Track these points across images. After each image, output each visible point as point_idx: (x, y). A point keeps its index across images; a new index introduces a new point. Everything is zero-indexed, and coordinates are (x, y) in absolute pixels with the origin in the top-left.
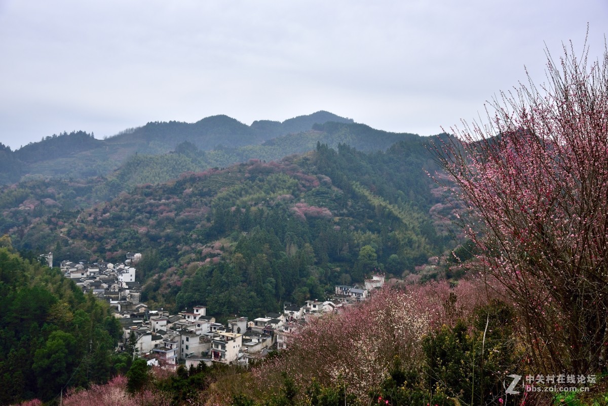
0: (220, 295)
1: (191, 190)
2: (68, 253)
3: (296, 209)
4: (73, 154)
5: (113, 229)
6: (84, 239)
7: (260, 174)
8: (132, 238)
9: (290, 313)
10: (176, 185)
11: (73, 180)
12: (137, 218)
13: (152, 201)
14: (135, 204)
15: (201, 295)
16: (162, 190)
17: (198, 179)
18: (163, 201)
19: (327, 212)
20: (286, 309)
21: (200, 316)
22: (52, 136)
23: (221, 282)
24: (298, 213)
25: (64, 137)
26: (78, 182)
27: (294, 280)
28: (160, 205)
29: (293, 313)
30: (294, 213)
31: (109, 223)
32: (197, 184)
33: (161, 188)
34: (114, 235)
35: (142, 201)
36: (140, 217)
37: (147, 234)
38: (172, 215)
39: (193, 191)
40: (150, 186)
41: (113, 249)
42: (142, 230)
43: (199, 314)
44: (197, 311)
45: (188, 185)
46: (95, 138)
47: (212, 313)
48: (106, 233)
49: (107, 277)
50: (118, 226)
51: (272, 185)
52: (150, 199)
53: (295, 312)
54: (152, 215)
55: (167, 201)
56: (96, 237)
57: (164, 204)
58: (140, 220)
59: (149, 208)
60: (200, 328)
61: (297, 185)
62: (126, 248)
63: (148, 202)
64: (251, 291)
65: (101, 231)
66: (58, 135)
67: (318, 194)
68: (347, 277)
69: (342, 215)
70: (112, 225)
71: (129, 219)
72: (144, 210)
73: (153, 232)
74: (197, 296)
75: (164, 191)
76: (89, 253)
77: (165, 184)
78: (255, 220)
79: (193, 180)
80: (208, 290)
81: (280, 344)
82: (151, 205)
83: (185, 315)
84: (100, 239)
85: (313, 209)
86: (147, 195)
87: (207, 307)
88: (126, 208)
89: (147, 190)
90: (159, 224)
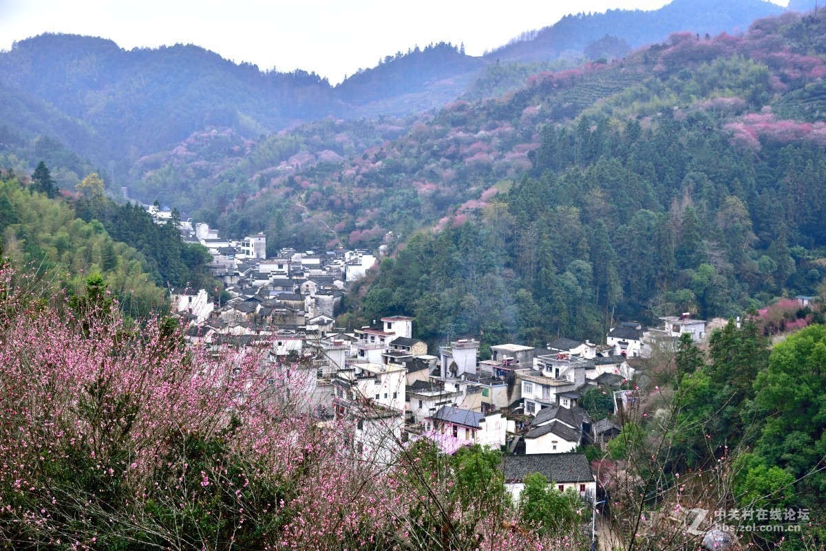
0: (443, 294)
1: (539, 107)
2: (295, 235)
3: (740, 126)
4: (426, 86)
5: (382, 191)
6: (328, 209)
7: (691, 63)
8: (407, 206)
9: (619, 342)
10: (513, 101)
11: (385, 119)
12: (427, 167)
13: (461, 134)
14: (429, 141)
15: (407, 294)
16: (485, 112)
17: (556, 85)
18: (482, 133)
20: (612, 335)
21: (394, 338)
22: (395, 56)
23: (450, 264)
24: (740, 135)
25: (415, 55)
26: (391, 124)
27: (660, 273)
28: (475, 141)
29: (627, 344)
30: (732, 136)
31: (378, 180)
32: (555, 95)
33: (484, 108)
34: (379, 201)
35: (442, 135)
36: (433, 165)
37: (433, 197)
38: (491, 157)
39: (542, 110)
40: (464, 105)
41: (368, 226)
42: (426, 189)
43: (393, 333)
44: (389, 326)
45: (536, 98)
46: (467, 53)
47: (421, 332)
48: (367, 198)
49: (324, 273)
50: (392, 185)
51: (705, 82)
52: (458, 131)
53: (631, 342)
54: (456, 161)
55: (488, 133)
56: (348, 205)
57: (483, 139)
58: (432, 171)
59: (452, 148)
60: (365, 357)
61: (762, 78)
63: (451, 137)
64: (522, 286)
65: (358, 194)
66: (405, 52)
70: (381, 183)
71: (414, 171)
72: (443, 153)
73: (446, 192)
74: (398, 295)
75: (489, 114)
76: (331, 235)
77: (493, 101)
78: (614, 147)
79: (547, 87)
80: (422, 282)
81: (528, 403)
82: (458, 142)
83: (366, 334)
84: (355, 210)
86: (456, 123)
87: (414, 319)
88: (414, 151)
89: (457, 114)
90: (461, 177)
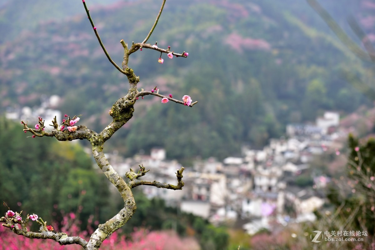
3: (230, 41)
5: (21, 72)
12: (46, 58)
14: (40, 43)
19: (264, 45)
24: (234, 47)
28: (70, 43)
34: (23, 78)
35: (49, 39)
37: (61, 76)
38: (85, 53)
41: (26, 93)
42: (55, 71)
50: (25, 68)
51: (196, 16)
54: (62, 54)
57: (74, 42)
58: (49, 60)
59: (57, 48)
61: (225, 16)
62: (41, 92)
63: (55, 41)
64: (211, 131)
67: (249, 25)
68: (297, 115)
69: (280, 48)
70: (19, 67)
71: (37, 60)
73: (67, 73)
74: (152, 138)
82: (59, 43)
85: (249, 42)
88: (31, 48)
90: (73, 64)
